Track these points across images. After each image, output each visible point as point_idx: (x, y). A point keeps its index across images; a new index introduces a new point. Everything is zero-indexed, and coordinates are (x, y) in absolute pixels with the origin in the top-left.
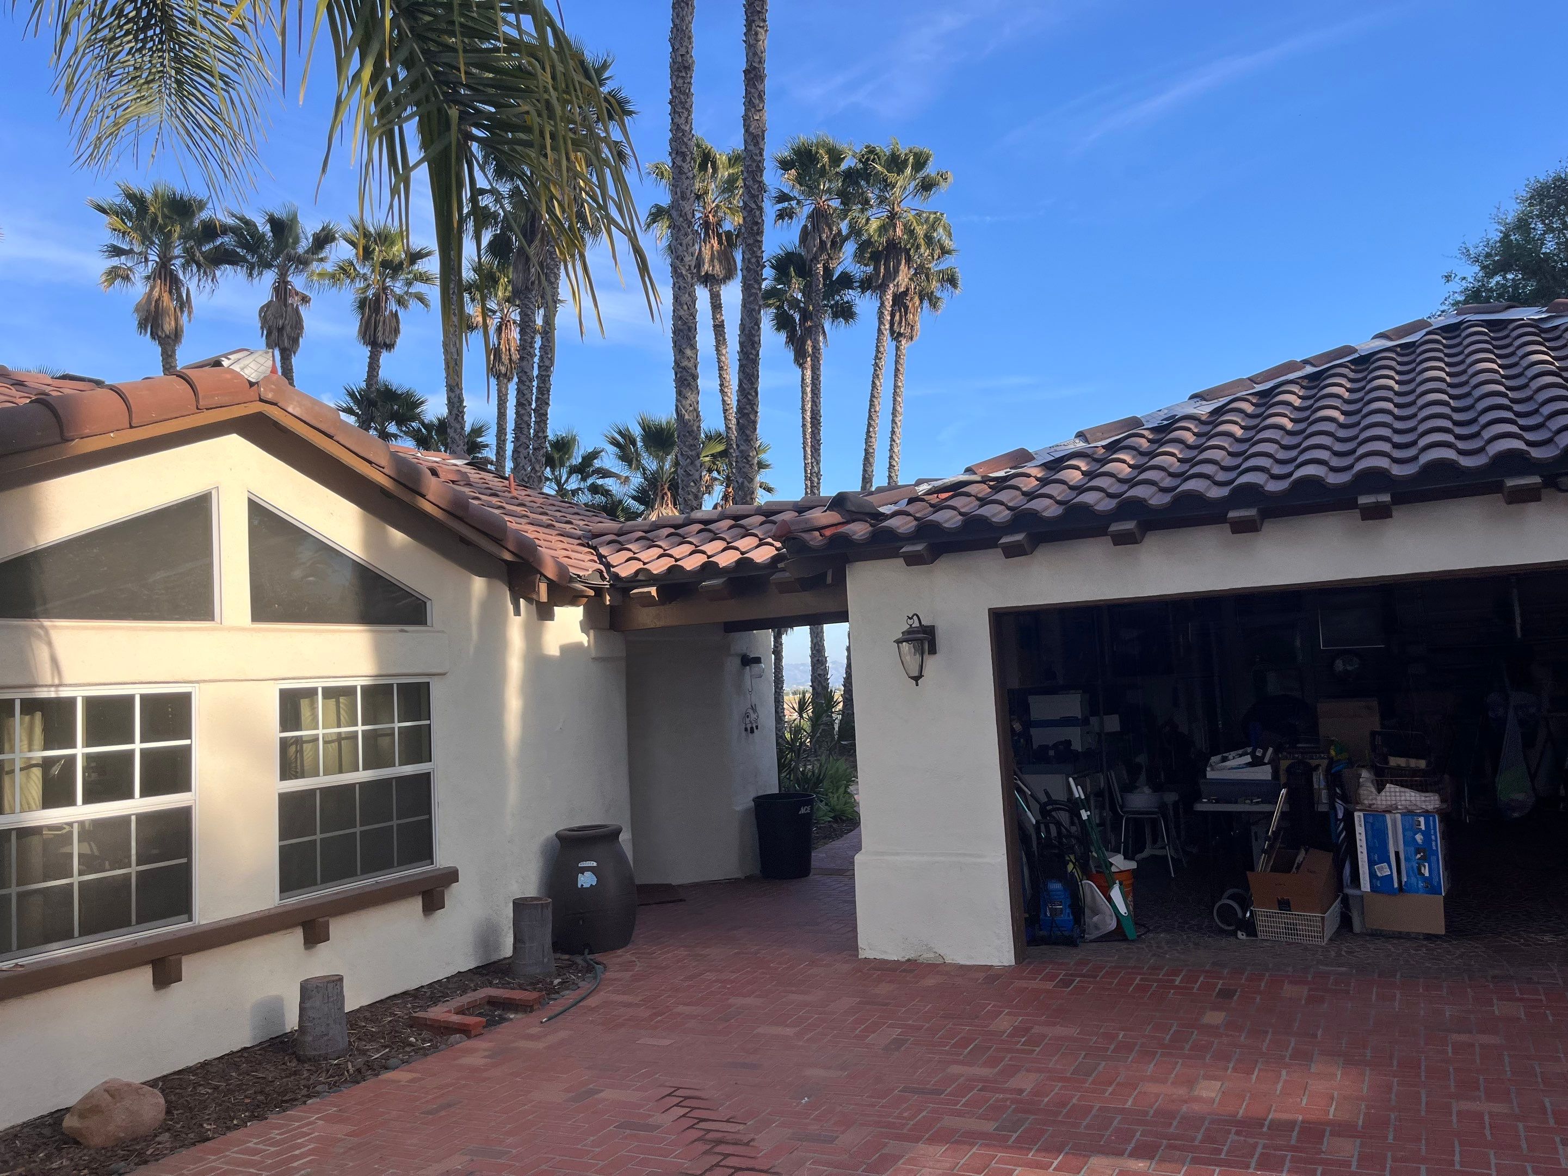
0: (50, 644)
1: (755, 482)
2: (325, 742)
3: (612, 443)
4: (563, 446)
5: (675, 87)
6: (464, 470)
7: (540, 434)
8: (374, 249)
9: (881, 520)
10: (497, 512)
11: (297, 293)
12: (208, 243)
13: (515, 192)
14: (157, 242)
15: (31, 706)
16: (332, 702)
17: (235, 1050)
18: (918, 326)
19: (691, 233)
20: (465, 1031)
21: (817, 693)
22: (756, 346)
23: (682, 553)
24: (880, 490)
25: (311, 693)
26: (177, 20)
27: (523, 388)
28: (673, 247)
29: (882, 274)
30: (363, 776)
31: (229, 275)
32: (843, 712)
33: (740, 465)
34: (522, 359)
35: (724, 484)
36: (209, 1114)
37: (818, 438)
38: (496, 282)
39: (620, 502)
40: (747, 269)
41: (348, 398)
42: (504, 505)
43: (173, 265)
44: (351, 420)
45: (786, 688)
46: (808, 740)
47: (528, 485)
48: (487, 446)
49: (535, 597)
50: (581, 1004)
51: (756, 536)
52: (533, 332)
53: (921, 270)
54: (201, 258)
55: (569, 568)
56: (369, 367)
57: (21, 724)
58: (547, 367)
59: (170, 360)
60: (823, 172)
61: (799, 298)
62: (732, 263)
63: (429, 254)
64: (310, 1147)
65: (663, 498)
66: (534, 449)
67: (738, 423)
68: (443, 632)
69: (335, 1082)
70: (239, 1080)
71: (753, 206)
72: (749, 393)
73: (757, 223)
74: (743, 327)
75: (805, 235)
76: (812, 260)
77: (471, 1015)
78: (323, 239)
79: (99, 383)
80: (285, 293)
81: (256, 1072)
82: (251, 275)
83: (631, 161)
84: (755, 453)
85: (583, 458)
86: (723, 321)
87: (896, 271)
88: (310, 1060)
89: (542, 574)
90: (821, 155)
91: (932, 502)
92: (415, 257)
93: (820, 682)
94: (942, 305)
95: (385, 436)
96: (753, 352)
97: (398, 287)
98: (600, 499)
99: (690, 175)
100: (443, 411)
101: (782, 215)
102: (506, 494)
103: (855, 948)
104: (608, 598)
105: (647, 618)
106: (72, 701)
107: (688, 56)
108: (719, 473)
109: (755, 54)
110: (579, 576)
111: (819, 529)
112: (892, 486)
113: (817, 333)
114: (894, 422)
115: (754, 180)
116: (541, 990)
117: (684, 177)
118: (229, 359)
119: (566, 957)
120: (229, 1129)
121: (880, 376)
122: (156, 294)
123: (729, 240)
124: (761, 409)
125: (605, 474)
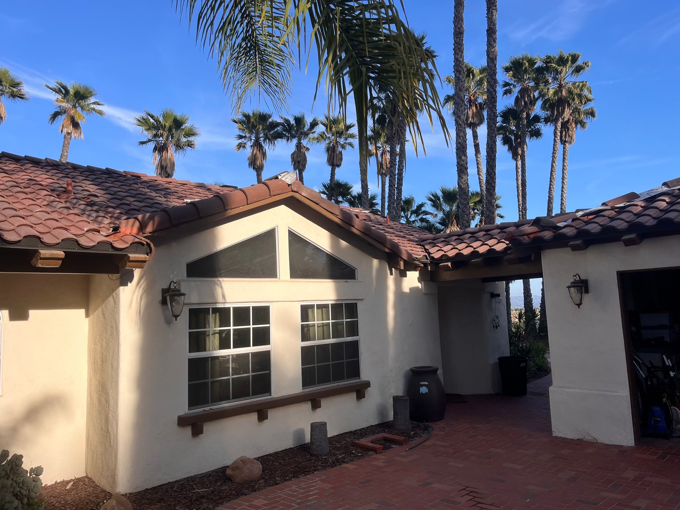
0: (222, 288)
1: (495, 214)
2: (318, 327)
3: (429, 200)
4: (409, 202)
5: (455, 42)
6: (368, 215)
7: (399, 198)
8: (333, 126)
9: (558, 230)
10: (382, 232)
11: (304, 147)
12: (272, 130)
13: (387, 97)
14: (254, 132)
15: (216, 310)
16: (320, 310)
17: (287, 448)
18: (574, 137)
19: (464, 106)
20: (375, 450)
21: (527, 311)
22: (494, 152)
23: (462, 247)
24: (557, 215)
25: (312, 307)
26: (260, 46)
27: (392, 179)
28: (455, 112)
29: (555, 114)
30: (332, 341)
31: (281, 143)
32: (540, 319)
33: (488, 206)
34: (391, 166)
35: (480, 215)
36: (278, 474)
37: (525, 192)
38: (380, 135)
39: (433, 225)
40: (489, 118)
41: (323, 188)
42: (385, 229)
43: (260, 140)
44: (324, 196)
45: (512, 307)
46: (524, 332)
47: (394, 220)
48: (377, 204)
49: (398, 267)
50: (423, 444)
51: (496, 238)
52: (396, 155)
53: (576, 110)
54: (270, 137)
55: (413, 255)
56: (331, 175)
57: (212, 317)
58: (401, 169)
59: (260, 177)
60: (526, 71)
61: (514, 129)
62: (482, 117)
63: (353, 126)
64: (315, 492)
65: (452, 223)
66: (397, 204)
67: (486, 187)
68: (362, 282)
69: (325, 466)
70: (289, 461)
71: (492, 90)
72: (491, 174)
73: (494, 98)
74: (488, 144)
75: (517, 100)
76: (520, 111)
77: (378, 444)
78: (314, 124)
79: (236, 188)
80: (300, 148)
81: (295, 458)
82: (288, 141)
83: (436, 77)
84: (495, 201)
85: (417, 207)
86: (478, 143)
87: (563, 112)
88: (315, 455)
89: (401, 258)
90: (525, 63)
91: (585, 220)
92: (348, 127)
93: (528, 305)
94: (587, 126)
95: (338, 202)
96: (493, 155)
97: (342, 141)
98: (424, 224)
99: (463, 80)
100: (360, 191)
101: (506, 93)
102: (386, 224)
103: (551, 431)
104: (429, 267)
105: (447, 276)
106: (229, 309)
107: (462, 28)
108: (478, 210)
109: (492, 22)
110: (417, 258)
111: (528, 235)
112: (563, 213)
113: (524, 144)
114: (563, 182)
115: (492, 79)
116: (405, 436)
117: (460, 81)
118: (281, 176)
119: (416, 423)
120: (285, 480)
121: (556, 162)
122: (255, 152)
123: (481, 107)
124: (497, 181)
125: (426, 213)
